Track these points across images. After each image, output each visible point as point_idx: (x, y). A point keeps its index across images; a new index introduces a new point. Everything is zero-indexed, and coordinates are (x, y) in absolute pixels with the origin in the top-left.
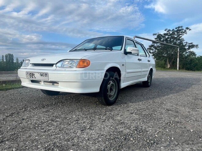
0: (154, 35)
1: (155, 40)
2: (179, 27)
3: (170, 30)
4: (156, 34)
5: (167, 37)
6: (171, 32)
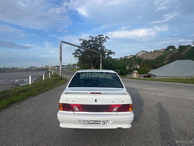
0: (80, 40)
2: (100, 35)
4: (82, 40)
5: (91, 43)
6: (94, 39)
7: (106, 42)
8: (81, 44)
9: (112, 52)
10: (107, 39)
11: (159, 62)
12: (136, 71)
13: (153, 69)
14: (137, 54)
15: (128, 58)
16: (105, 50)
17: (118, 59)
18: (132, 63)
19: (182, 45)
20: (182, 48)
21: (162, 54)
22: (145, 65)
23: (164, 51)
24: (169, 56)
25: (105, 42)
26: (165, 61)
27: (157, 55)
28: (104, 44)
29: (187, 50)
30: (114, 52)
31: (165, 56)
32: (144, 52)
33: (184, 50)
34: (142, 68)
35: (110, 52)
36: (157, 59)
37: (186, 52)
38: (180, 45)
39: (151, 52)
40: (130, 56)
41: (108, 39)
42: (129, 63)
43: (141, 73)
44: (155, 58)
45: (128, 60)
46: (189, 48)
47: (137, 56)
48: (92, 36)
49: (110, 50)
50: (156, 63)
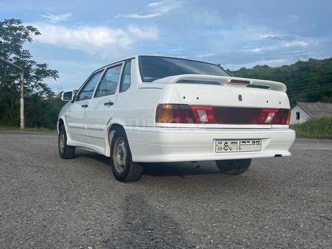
9: (49, 71)
10: (32, 34)
16: (27, 64)
25: (28, 42)
35: (43, 72)
41: (37, 33)
49: (45, 65)
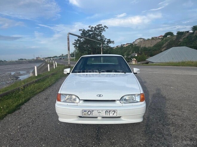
0: (80, 30)
1: (80, 35)
2: (99, 25)
3: (93, 27)
4: (82, 30)
5: (91, 33)
6: (93, 29)
7: (105, 31)
8: (81, 34)
9: (111, 41)
10: (106, 29)
11: (157, 49)
12: (135, 59)
13: (150, 57)
14: (134, 42)
15: (125, 46)
16: (104, 40)
17: (114, 48)
18: (129, 51)
19: (181, 31)
20: (180, 34)
21: (160, 41)
22: (143, 53)
23: (162, 37)
24: (166, 43)
26: (163, 48)
27: (155, 43)
28: (103, 33)
29: (185, 37)
30: (113, 41)
31: (163, 43)
32: (141, 40)
33: (182, 36)
34: (140, 56)
35: (109, 42)
36: (155, 46)
37: (184, 39)
38: (178, 31)
39: (149, 39)
40: (126, 44)
41: (107, 28)
42: (125, 52)
43: (139, 60)
44: (152, 45)
45: (125, 48)
46: (187, 35)
47: (134, 44)
48: (92, 26)
49: (110, 39)
50: (154, 50)
